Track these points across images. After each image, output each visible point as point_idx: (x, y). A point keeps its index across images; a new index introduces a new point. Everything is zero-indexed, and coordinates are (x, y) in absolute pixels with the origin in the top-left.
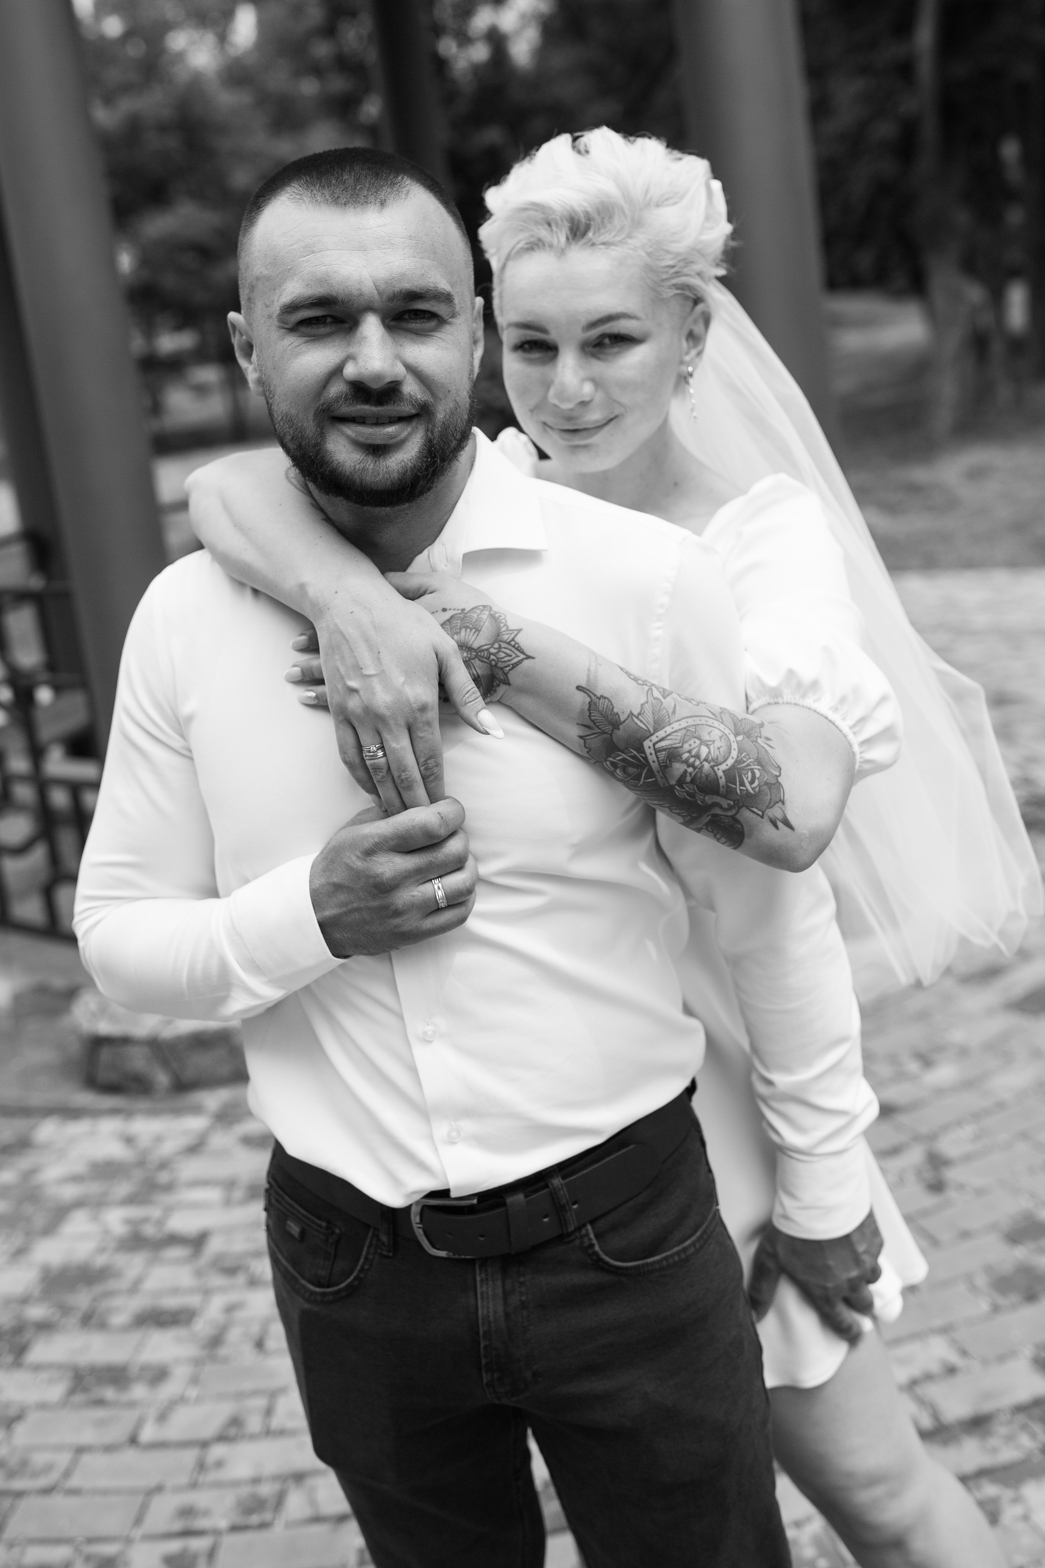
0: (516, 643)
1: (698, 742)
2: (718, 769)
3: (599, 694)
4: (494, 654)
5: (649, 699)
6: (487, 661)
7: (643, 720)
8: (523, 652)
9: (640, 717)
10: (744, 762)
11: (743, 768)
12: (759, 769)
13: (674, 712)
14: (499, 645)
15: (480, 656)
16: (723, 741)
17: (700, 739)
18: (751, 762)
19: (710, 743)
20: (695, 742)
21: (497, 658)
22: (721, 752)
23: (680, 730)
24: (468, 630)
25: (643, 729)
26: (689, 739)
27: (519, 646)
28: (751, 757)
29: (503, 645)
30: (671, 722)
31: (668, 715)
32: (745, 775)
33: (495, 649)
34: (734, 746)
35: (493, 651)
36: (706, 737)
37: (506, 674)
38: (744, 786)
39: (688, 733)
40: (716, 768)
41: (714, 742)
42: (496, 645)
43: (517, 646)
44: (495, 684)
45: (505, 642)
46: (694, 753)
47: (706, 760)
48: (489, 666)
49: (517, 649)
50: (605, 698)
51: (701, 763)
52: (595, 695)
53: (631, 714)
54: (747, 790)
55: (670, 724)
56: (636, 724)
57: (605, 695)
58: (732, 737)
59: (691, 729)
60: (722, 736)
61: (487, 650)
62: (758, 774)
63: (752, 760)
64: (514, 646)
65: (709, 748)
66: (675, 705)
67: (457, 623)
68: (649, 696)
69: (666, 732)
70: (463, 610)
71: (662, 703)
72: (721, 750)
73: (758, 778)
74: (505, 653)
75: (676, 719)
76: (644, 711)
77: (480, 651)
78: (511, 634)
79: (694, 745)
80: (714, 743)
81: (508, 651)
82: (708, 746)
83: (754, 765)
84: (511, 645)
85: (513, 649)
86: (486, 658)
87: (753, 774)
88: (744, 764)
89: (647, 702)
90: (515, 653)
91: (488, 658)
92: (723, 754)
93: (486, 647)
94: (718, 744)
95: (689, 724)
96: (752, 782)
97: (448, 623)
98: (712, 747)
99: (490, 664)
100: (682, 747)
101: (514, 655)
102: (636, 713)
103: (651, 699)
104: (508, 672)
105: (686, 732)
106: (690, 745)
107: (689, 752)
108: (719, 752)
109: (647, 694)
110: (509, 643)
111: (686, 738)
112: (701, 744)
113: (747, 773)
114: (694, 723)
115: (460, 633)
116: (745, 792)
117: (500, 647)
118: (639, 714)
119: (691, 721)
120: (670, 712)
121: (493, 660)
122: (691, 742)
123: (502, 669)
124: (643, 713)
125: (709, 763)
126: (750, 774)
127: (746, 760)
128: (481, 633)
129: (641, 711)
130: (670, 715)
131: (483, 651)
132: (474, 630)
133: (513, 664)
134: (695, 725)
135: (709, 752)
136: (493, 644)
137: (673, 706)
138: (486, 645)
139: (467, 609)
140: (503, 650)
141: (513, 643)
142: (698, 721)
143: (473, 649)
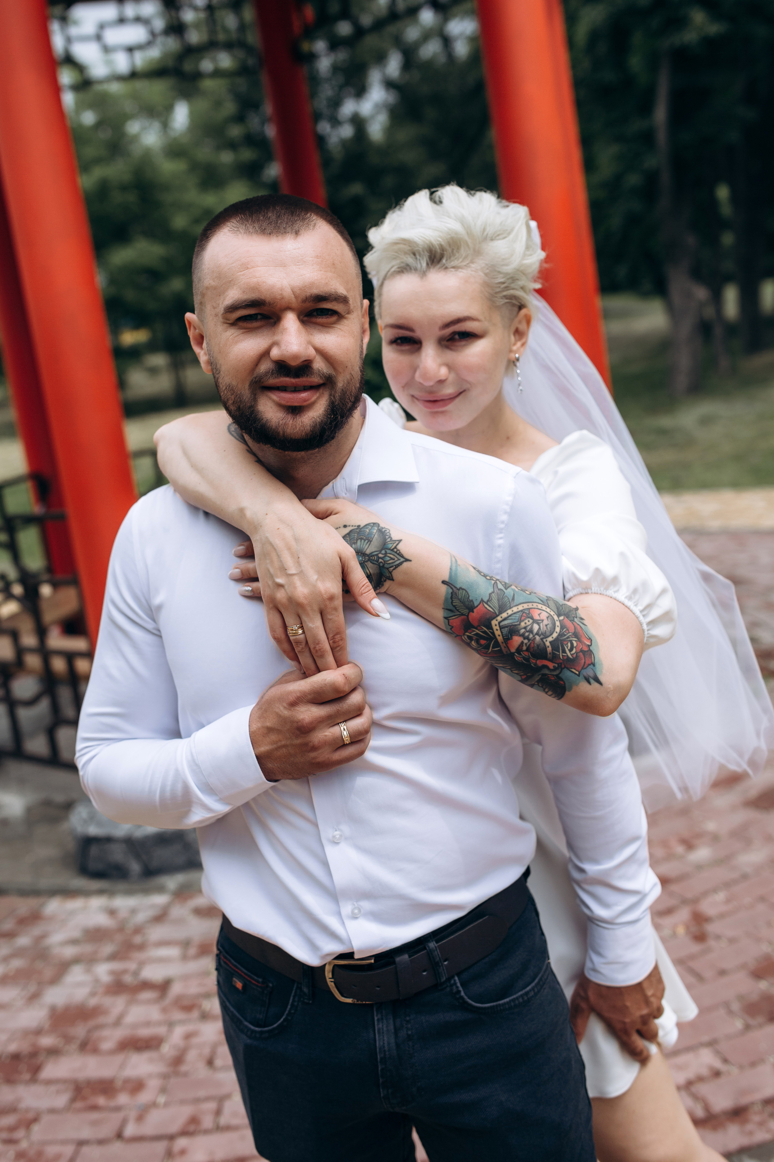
0: (398, 550)
1: (531, 621)
2: (546, 641)
3: (458, 587)
4: (382, 558)
5: (495, 590)
6: (377, 563)
7: (491, 605)
8: (402, 557)
9: (489, 603)
10: (565, 635)
11: (564, 640)
12: (576, 641)
13: (513, 599)
14: (386, 551)
15: (372, 560)
16: (549, 620)
17: (532, 618)
18: (570, 635)
19: (540, 622)
20: (529, 621)
21: (384, 561)
22: (548, 628)
23: (518, 612)
24: (363, 541)
25: (491, 611)
26: (525, 619)
27: (400, 552)
28: (570, 632)
29: (388, 551)
30: (511, 607)
31: (509, 601)
32: (565, 645)
33: (382, 554)
34: (558, 623)
35: (380, 555)
36: (536, 617)
37: (391, 573)
38: (565, 653)
39: (524, 615)
40: (545, 640)
41: (543, 620)
42: (383, 552)
43: (398, 552)
44: (382, 580)
45: (389, 549)
46: (528, 628)
47: (537, 634)
48: (378, 567)
49: (398, 554)
50: (463, 589)
51: (534, 636)
52: (455, 587)
53: (482, 601)
54: (567, 656)
55: (510, 608)
56: (486, 608)
57: (463, 587)
58: (556, 617)
59: (526, 611)
60: (549, 616)
61: (377, 555)
62: (575, 644)
63: (571, 634)
64: (396, 552)
65: (539, 625)
66: (514, 595)
67: (355, 536)
68: (495, 587)
69: (507, 614)
70: (359, 526)
71: (505, 593)
72: (548, 626)
73: (575, 647)
74: (390, 557)
75: (515, 604)
76: (492, 599)
77: (372, 556)
78: (394, 543)
79: (528, 623)
80: (543, 622)
81: (392, 556)
82: (538, 624)
83: (572, 638)
84: (394, 551)
85: (396, 555)
86: (376, 561)
87: (572, 644)
88: (565, 637)
89: (493, 592)
90: (397, 557)
91: (378, 561)
92: (549, 630)
93: (376, 553)
94: (546, 622)
95: (525, 608)
96: (571, 650)
97: (348, 535)
98: (541, 625)
99: (379, 565)
100: (519, 624)
101: (396, 559)
102: (485, 600)
103: (496, 590)
104: (392, 571)
105: (523, 614)
106: (526, 623)
107: (525, 628)
108: (547, 628)
109: (494, 586)
110: (392, 550)
111: (523, 618)
112: (533, 623)
113: (567, 644)
114: (527, 607)
115: (357, 543)
116: (566, 657)
117: (386, 553)
118: (488, 601)
119: (526, 606)
120: (511, 599)
121: (381, 562)
122: (526, 621)
123: (388, 569)
124: (491, 600)
125: (540, 636)
126: (569, 644)
127: (566, 634)
128: (372, 543)
129: (489, 599)
130: (511, 601)
131: (374, 556)
132: (367, 541)
133: (395, 566)
134: (529, 609)
135: (540, 628)
136: (381, 551)
137: (512, 595)
138: (376, 551)
139: (362, 526)
140: (388, 555)
141: (395, 550)
142: (530, 605)
143: (366, 554)
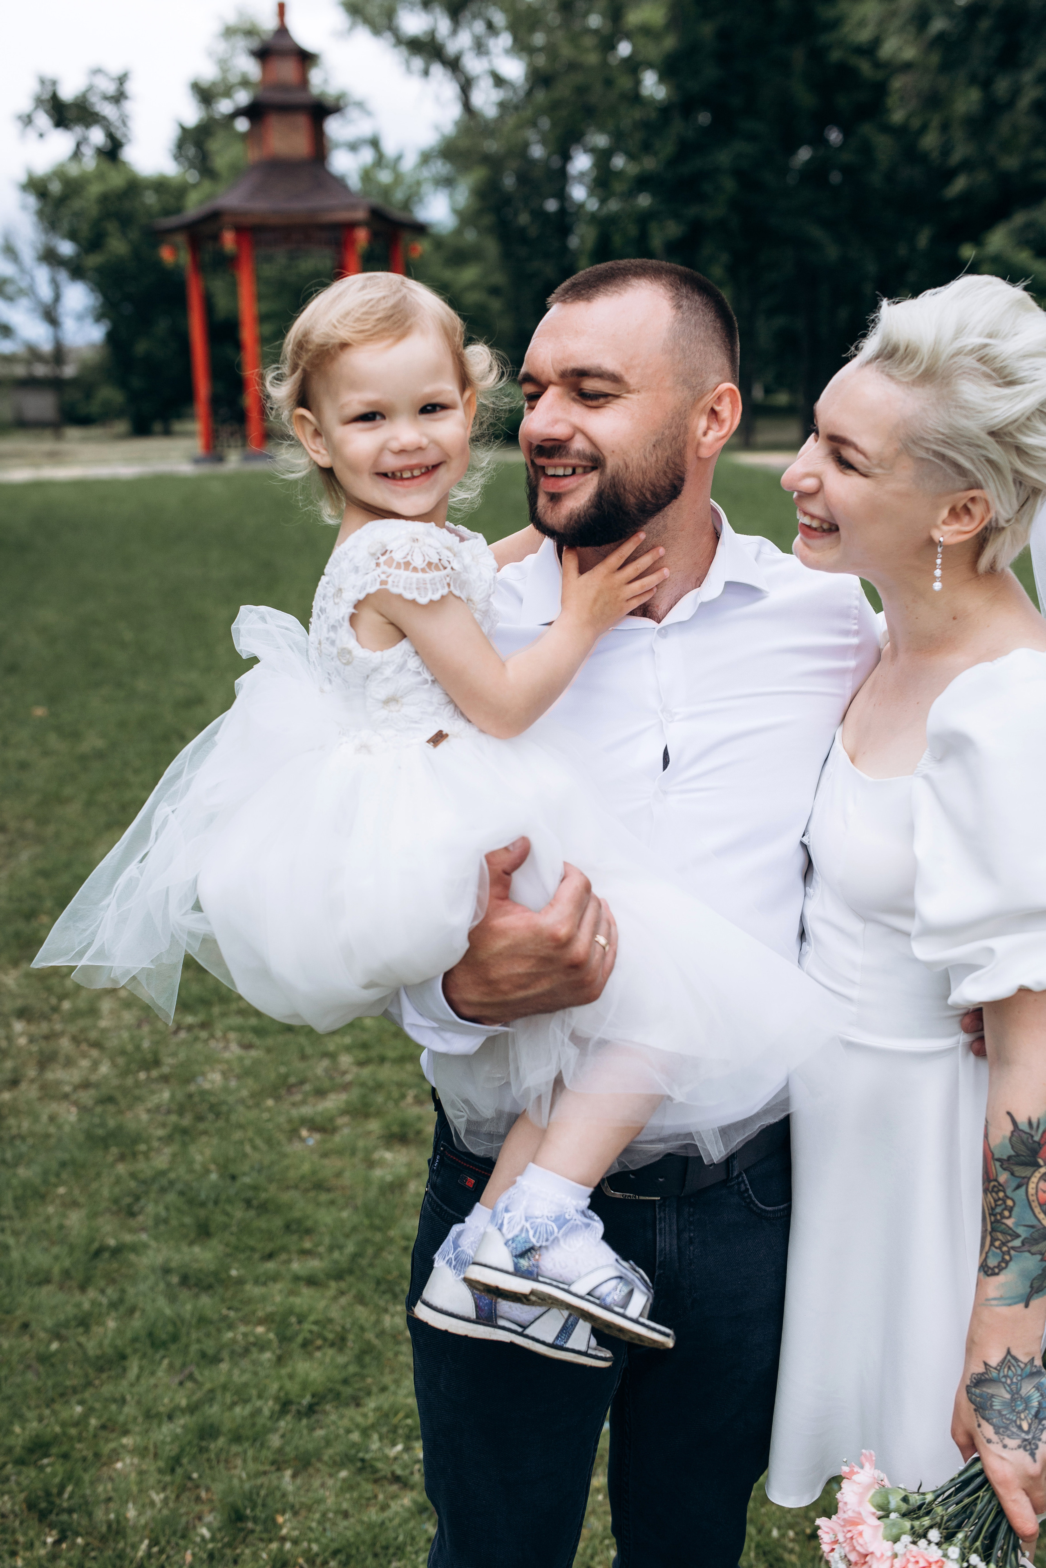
0: (998, 1365)
3: (1029, 1290)
4: (1012, 1380)
8: (1005, 1358)
13: (1032, 1227)
14: (1002, 1377)
15: (1015, 1390)
21: (1014, 1376)
24: (994, 1404)
29: (1001, 1374)
31: (1037, 1231)
35: (1009, 1381)
37: (1026, 1365)
42: (1003, 1380)
43: (1001, 1364)
44: (1035, 1370)
45: (999, 1374)
50: (1032, 1284)
52: (1031, 1292)
53: (1042, 1260)
57: (1029, 1284)
61: (1009, 1386)
64: (1001, 1366)
67: (988, 1413)
70: (975, 1410)
71: (1025, 1238)
74: (1009, 1371)
75: (1039, 1224)
76: (1040, 1251)
78: (991, 1370)
81: (1007, 1369)
85: (1005, 1365)
89: (1029, 1251)
90: (1008, 1363)
91: (1017, 1384)
93: (1008, 1388)
95: (1040, 1211)
97: (990, 1421)
99: (1022, 1379)
101: (1010, 1364)
102: (1039, 1257)
103: (1026, 1248)
109: (1021, 1252)
110: (999, 1371)
114: (1038, 1208)
115: (995, 1409)
117: (1005, 1376)
119: (1037, 1210)
120: (1033, 1230)
121: (1017, 1379)
123: (1022, 1370)
128: (994, 1393)
129: (1039, 1254)
131: (1011, 1389)
132: (993, 1399)
133: (1017, 1363)
136: (1003, 1383)
137: (1026, 1228)
138: (1005, 1388)
139: (973, 1407)
140: (1006, 1373)
141: (998, 1368)
142: (1035, 1204)
143: (1012, 1397)
